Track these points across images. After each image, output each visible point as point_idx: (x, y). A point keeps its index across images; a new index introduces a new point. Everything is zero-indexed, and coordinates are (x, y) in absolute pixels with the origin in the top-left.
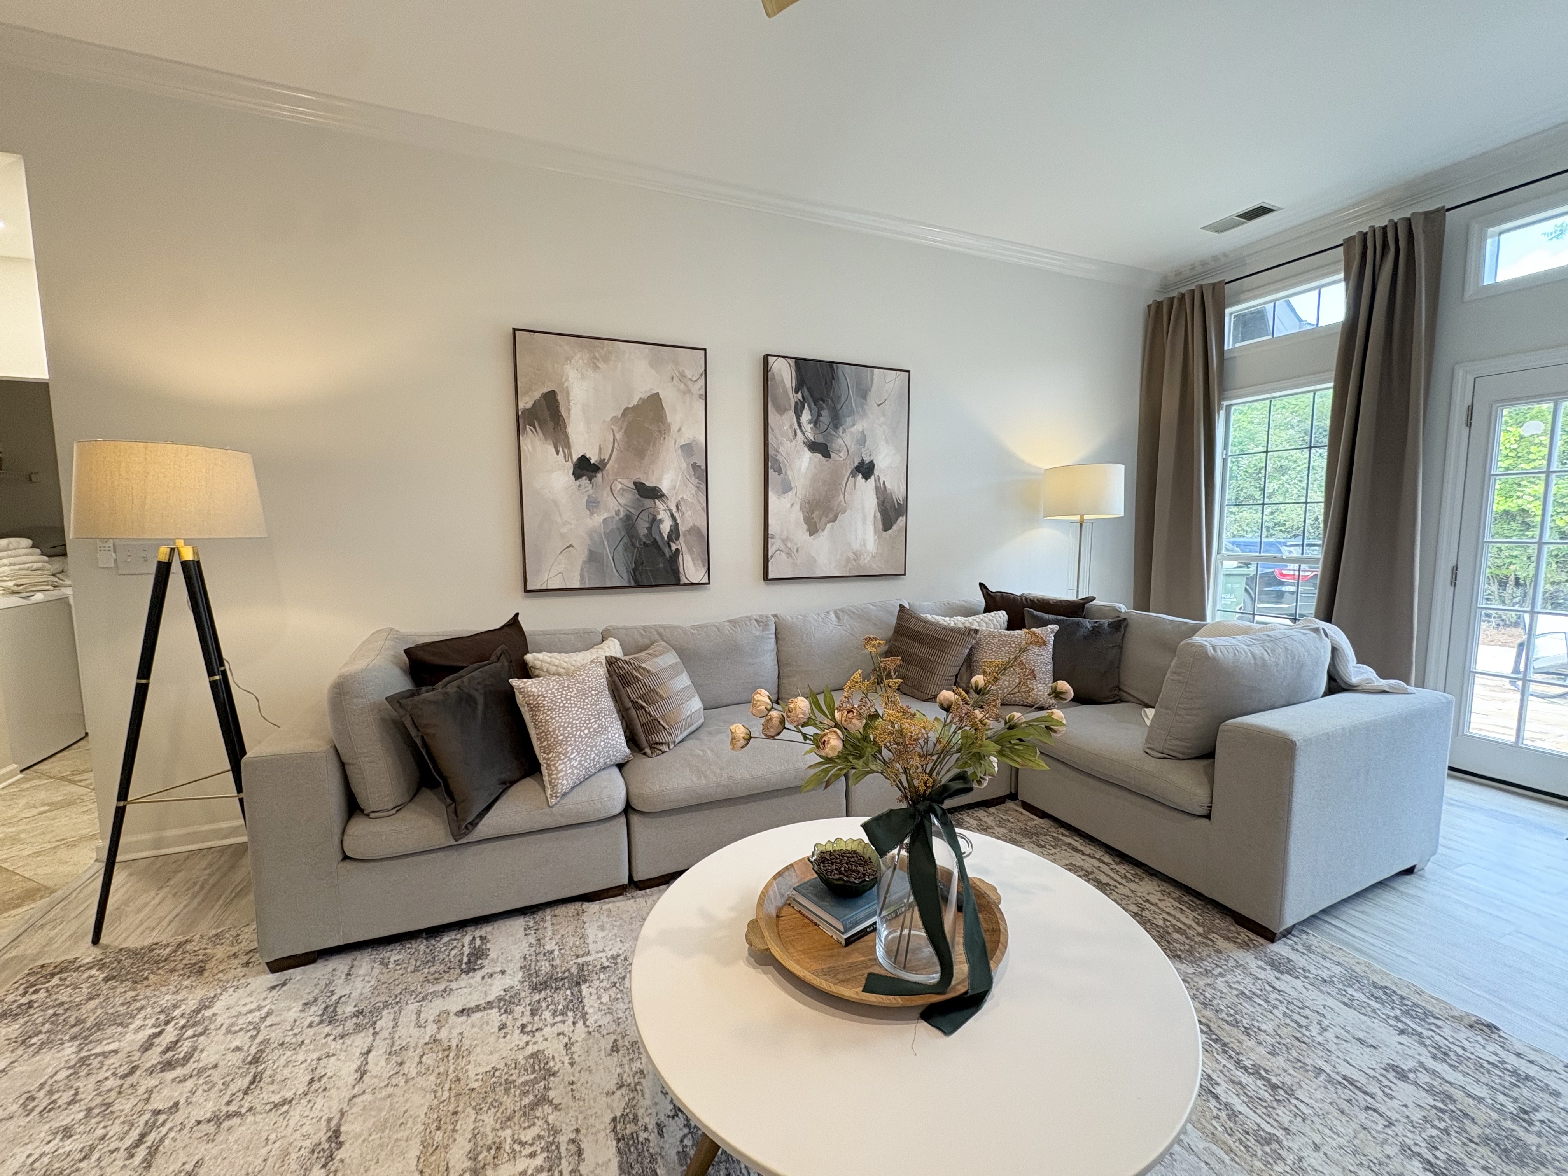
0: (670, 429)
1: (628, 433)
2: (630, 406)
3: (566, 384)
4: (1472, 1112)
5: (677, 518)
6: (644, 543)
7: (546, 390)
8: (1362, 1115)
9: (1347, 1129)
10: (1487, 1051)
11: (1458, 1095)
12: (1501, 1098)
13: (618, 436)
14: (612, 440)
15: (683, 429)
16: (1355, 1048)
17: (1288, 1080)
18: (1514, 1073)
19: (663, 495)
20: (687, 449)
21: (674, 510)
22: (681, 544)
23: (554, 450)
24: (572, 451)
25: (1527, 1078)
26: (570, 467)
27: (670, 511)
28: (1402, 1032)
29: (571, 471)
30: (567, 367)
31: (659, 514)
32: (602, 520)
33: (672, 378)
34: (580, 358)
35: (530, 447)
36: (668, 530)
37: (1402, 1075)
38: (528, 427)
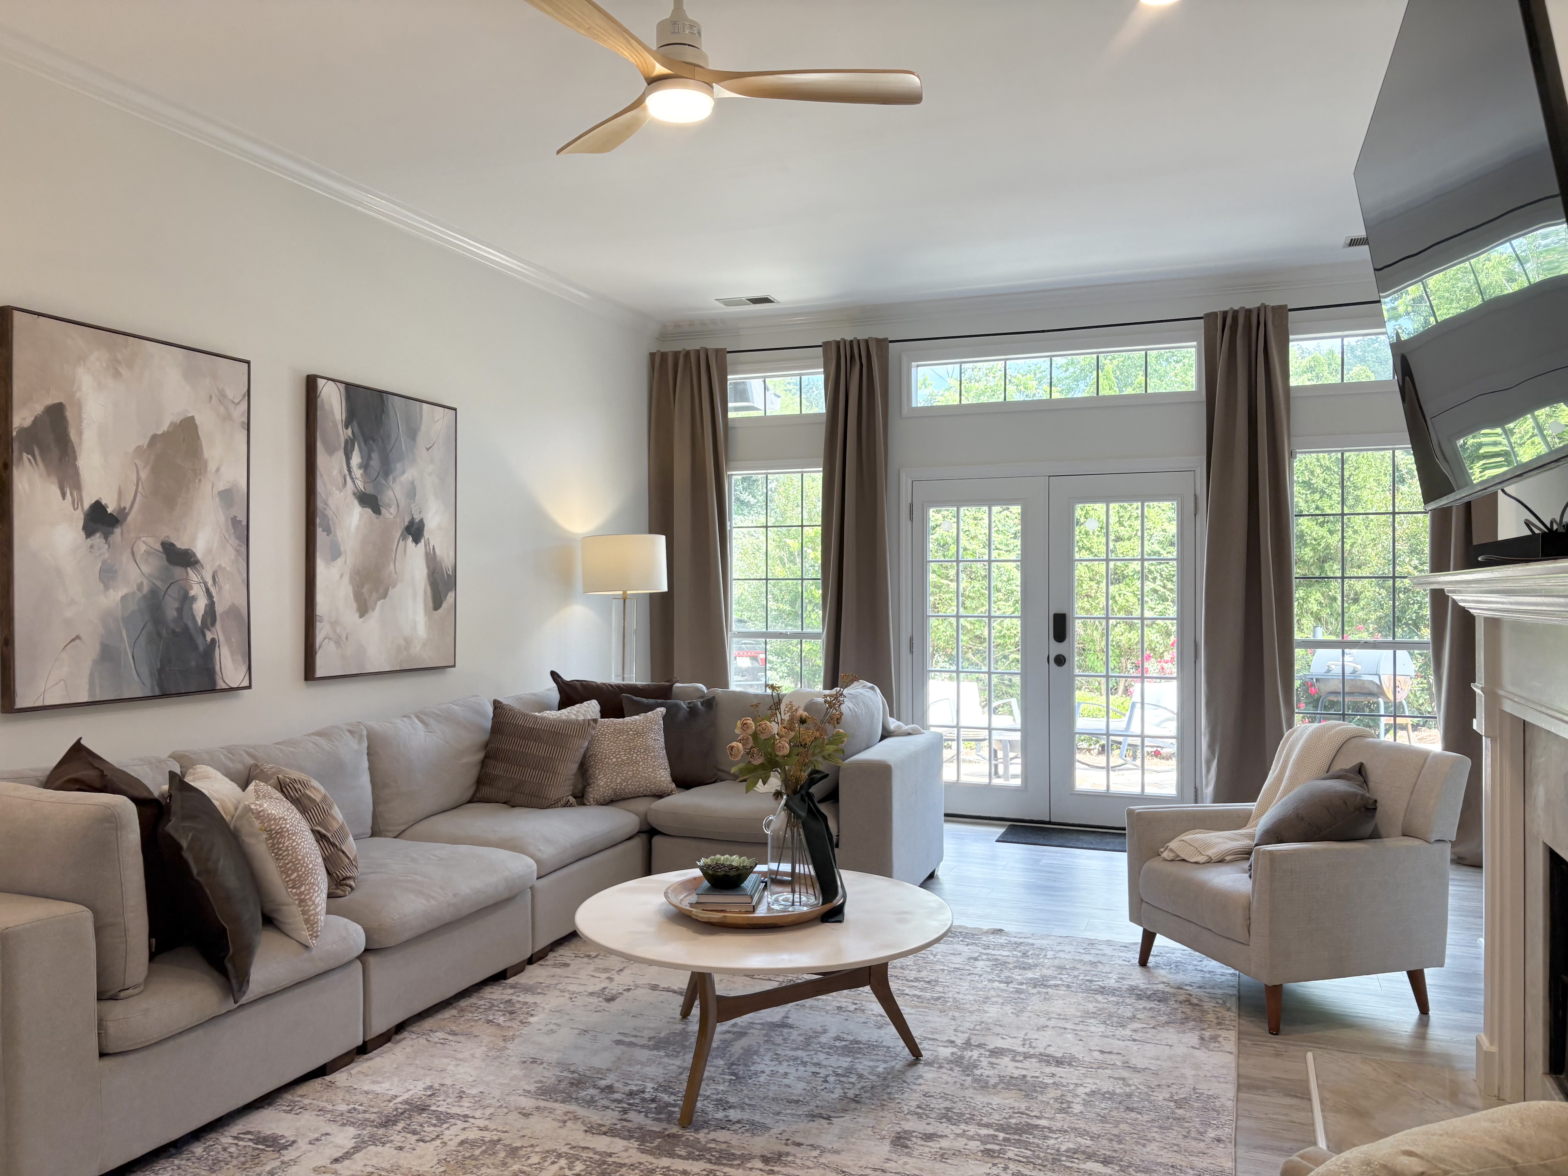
0: (206, 467)
1: (155, 471)
2: (159, 432)
3: (78, 395)
4: (1008, 961)
5: (214, 594)
6: (173, 631)
7: (50, 401)
8: (969, 977)
9: (966, 984)
10: (1002, 940)
11: (1000, 957)
12: (1015, 953)
13: (144, 475)
14: (135, 481)
15: (222, 469)
16: (951, 957)
17: (933, 978)
18: (1016, 943)
19: (197, 562)
20: (227, 496)
21: (210, 583)
22: (217, 633)
23: (58, 492)
24: (84, 494)
25: (1021, 943)
26: (79, 518)
27: (205, 584)
28: (967, 945)
29: (81, 524)
30: (81, 371)
31: (192, 589)
32: (118, 598)
33: (211, 397)
34: (98, 358)
35: (27, 486)
36: (202, 613)
37: (976, 959)
38: (25, 455)
